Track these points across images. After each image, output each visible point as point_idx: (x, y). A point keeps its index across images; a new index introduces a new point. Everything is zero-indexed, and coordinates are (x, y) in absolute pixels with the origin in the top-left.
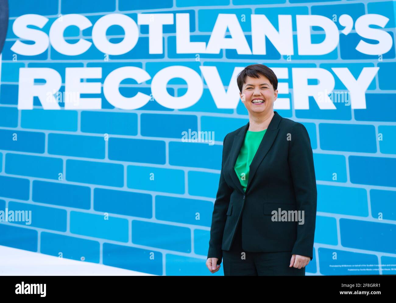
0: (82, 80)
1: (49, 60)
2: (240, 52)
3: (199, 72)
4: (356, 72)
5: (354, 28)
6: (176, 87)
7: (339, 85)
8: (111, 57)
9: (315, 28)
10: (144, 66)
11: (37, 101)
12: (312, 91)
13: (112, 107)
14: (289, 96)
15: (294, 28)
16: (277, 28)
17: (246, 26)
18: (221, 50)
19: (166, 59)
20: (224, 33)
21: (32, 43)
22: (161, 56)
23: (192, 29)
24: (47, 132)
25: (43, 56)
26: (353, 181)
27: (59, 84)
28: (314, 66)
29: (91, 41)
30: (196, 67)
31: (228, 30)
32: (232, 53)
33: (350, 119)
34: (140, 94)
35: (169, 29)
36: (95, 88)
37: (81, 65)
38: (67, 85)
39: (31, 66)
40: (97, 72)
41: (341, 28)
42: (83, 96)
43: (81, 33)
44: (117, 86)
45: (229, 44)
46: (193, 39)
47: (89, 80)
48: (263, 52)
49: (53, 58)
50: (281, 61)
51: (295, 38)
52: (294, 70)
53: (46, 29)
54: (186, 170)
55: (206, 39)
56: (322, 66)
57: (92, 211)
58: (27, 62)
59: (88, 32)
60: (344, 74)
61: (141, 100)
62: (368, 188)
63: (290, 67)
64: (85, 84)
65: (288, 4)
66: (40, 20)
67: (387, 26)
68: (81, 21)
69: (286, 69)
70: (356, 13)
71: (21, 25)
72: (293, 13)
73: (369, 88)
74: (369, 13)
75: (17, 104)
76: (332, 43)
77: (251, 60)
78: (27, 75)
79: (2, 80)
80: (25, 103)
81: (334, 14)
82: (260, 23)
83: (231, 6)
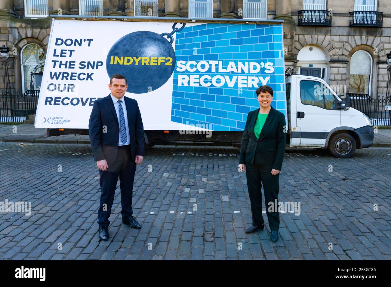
0: (194, 79)
1: (186, 73)
2: (235, 72)
3: (224, 77)
4: (264, 78)
5: (264, 66)
6: (218, 81)
7: (260, 81)
8: (202, 72)
9: (254, 66)
10: (210, 75)
11: (182, 84)
12: (253, 82)
13: (202, 86)
14: (247, 84)
15: (249, 66)
16: (244, 66)
17: (236, 65)
18: (230, 71)
19: (216, 73)
20: (231, 67)
21: (182, 68)
22: (215, 73)
23: (223, 65)
24: (185, 92)
25: (184, 72)
27: (188, 79)
28: (253, 76)
29: (197, 68)
30: (223, 76)
31: (232, 66)
32: (233, 72)
34: (209, 82)
35: (217, 65)
36: (197, 81)
37: (194, 75)
38: (190, 80)
39: (181, 74)
40: (198, 77)
41: (261, 66)
42: (194, 83)
43: (194, 66)
44: (203, 80)
45: (232, 70)
46: (223, 68)
47: (196, 79)
48: (241, 72)
49: (187, 72)
50: (245, 74)
51: (249, 68)
52: (248, 77)
53: (185, 65)
54: (220, 103)
55: (226, 68)
56: (256, 76)
57: (196, 113)
59: (196, 66)
60: (261, 78)
61: (209, 84)
64: (195, 79)
65: (247, 59)
66: (184, 62)
67: (273, 66)
68: (194, 63)
69: (246, 77)
70: (265, 62)
71: (179, 63)
72: (249, 61)
73: (267, 82)
74: (268, 62)
75: (177, 84)
76: (258, 70)
77: (237, 74)
78: (180, 77)
79: (174, 78)
80: (179, 84)
81: (259, 62)
82: (240, 64)
83: (233, 60)
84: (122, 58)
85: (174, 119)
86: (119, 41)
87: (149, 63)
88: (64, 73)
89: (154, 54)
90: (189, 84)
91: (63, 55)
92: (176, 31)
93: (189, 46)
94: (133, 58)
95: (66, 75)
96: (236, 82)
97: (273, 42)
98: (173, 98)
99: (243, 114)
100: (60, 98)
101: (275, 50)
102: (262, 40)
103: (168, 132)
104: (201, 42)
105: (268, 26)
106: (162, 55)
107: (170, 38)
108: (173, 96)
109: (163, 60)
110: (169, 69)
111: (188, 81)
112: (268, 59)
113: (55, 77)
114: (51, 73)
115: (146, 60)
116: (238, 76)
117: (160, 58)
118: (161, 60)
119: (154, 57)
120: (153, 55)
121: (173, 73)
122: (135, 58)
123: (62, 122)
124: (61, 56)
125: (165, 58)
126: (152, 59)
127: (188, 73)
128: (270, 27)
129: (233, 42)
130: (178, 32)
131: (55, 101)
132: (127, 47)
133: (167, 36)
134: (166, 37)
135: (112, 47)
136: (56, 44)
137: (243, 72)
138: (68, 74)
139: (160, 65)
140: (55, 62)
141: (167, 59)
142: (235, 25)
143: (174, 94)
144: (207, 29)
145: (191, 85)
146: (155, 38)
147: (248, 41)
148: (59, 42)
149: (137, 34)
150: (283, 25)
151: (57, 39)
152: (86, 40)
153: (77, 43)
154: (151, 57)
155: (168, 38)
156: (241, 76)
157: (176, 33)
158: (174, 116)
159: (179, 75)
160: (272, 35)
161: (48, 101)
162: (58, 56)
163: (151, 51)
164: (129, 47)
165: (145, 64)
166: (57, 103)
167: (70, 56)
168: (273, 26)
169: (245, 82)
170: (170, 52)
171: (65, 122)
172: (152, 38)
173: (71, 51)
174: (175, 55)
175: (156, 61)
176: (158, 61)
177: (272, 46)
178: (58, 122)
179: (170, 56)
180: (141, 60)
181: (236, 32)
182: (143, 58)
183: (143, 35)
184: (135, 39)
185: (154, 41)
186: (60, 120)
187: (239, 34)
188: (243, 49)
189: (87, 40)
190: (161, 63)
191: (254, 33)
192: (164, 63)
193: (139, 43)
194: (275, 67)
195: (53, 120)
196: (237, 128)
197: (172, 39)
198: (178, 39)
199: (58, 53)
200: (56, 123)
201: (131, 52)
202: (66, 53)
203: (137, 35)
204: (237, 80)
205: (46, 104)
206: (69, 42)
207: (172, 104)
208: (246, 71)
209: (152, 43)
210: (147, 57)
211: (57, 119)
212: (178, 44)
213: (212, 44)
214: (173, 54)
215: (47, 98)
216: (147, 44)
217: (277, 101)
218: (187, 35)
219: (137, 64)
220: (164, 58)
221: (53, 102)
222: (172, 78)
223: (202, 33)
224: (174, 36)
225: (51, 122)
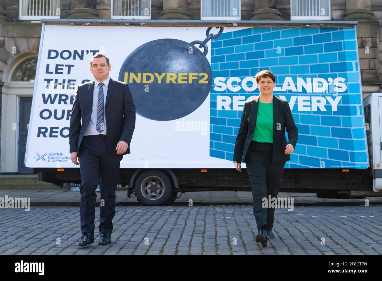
0: (238, 100)
1: (227, 93)
2: (293, 91)
4: (334, 98)
5: (333, 82)
7: (328, 102)
8: (249, 92)
9: (319, 82)
11: (223, 107)
12: (318, 104)
14: (310, 106)
15: (312, 82)
16: (306, 82)
17: (295, 81)
18: (287, 90)
20: (287, 84)
21: (221, 87)
24: (227, 118)
25: (225, 92)
26: (333, 136)
27: (230, 102)
28: (319, 96)
29: (241, 86)
31: (289, 83)
32: (290, 91)
33: (332, 114)
37: (238, 95)
38: (233, 102)
39: (221, 95)
40: (243, 98)
41: (328, 82)
42: (239, 106)
43: (238, 84)
45: (289, 88)
47: (241, 100)
48: (301, 91)
49: (228, 92)
50: (308, 94)
51: (312, 86)
52: (312, 97)
53: (225, 82)
55: (281, 86)
56: (322, 96)
58: (219, 94)
59: (240, 83)
60: (329, 99)
62: (338, 138)
63: (311, 96)
64: (239, 102)
65: (310, 74)
66: (223, 79)
67: (345, 82)
68: (237, 79)
69: (309, 97)
70: (334, 77)
71: (217, 80)
72: (312, 77)
73: (338, 104)
74: (339, 77)
75: (216, 108)
76: (325, 88)
77: (297, 94)
78: (219, 98)
79: (211, 100)
80: (219, 108)
81: (326, 77)
82: (300, 80)
83: (290, 74)
84: (139, 74)
85: (213, 154)
86: (134, 52)
87: (176, 80)
88: (61, 96)
89: (183, 69)
90: (232, 108)
91: (59, 71)
92: (211, 38)
93: (229, 58)
94: (154, 75)
95: (63, 98)
96: (296, 104)
97: (343, 51)
98: (211, 126)
99: (306, 146)
100: (57, 128)
101: (347, 61)
102: (328, 48)
103: (206, 171)
104: (245, 53)
105: (337, 29)
106: (193, 70)
107: (203, 48)
108: (211, 123)
109: (195, 76)
110: (204, 88)
111: (230, 103)
112: (337, 73)
113: (49, 101)
114: (44, 95)
115: (172, 77)
116: (298, 97)
117: (190, 75)
118: (193, 76)
119: (182, 72)
120: (181, 70)
121: (210, 93)
122: (157, 74)
123: (62, 159)
124: (56, 72)
125: (198, 74)
126: (180, 75)
127: (230, 94)
128: (339, 30)
129: (288, 52)
130: (213, 39)
131: (51, 132)
132: (145, 60)
133: (199, 45)
134: (197, 46)
135: (125, 61)
136: (49, 57)
137: (304, 91)
138: (67, 96)
139: (191, 83)
140: (49, 81)
141: (201, 75)
142: (291, 28)
143: (212, 121)
144: (252, 35)
145: (234, 109)
146: (183, 48)
147: (309, 50)
148: (53, 54)
149: (159, 42)
150: (357, 28)
151: (50, 51)
152: (89, 51)
153: (77, 56)
154: (178, 73)
155: (200, 47)
156: (302, 96)
157: (212, 41)
158: (214, 149)
159: (217, 96)
160: (342, 41)
161: (42, 132)
162: (52, 73)
163: (178, 65)
164: (148, 60)
165: (171, 82)
166: (53, 134)
167: (69, 73)
168: (342, 29)
169: (308, 104)
170: (203, 66)
171: (66, 159)
172: (179, 48)
173: (70, 66)
174: (210, 69)
175: (186, 78)
176: (188, 78)
177: (343, 56)
178: (56, 159)
179: (204, 71)
180: (165, 77)
181: (293, 38)
182: (168, 75)
183: (166, 44)
184: (156, 50)
185: (182, 52)
186: (60, 156)
187: (297, 41)
188: (302, 60)
189: (91, 51)
190: (193, 80)
191: (317, 39)
192: (197, 81)
193: (161, 55)
194: (349, 83)
195: (50, 158)
196: (299, 164)
197: (207, 48)
198: (215, 49)
199: (52, 69)
200: (54, 161)
201: (151, 66)
202: (62, 69)
203: (158, 44)
204: (296, 102)
205: (39, 136)
206: (66, 55)
207: (210, 133)
208: (309, 90)
209: (180, 54)
210: (172, 73)
211: (55, 156)
212: (215, 55)
213: (261, 55)
214: (208, 69)
215: (40, 128)
216: (173, 56)
217: (353, 128)
218: (226, 43)
219: (160, 82)
220: (196, 74)
221: (48, 134)
222: (208, 100)
223: (246, 40)
224: (209, 44)
225: (47, 159)
